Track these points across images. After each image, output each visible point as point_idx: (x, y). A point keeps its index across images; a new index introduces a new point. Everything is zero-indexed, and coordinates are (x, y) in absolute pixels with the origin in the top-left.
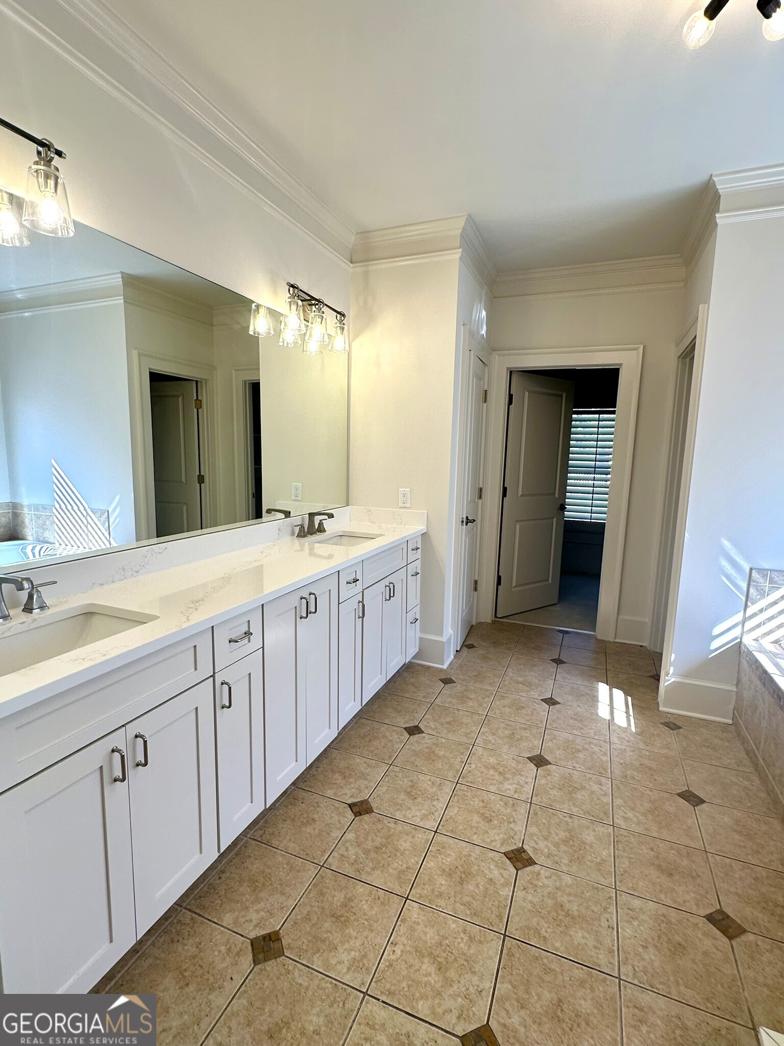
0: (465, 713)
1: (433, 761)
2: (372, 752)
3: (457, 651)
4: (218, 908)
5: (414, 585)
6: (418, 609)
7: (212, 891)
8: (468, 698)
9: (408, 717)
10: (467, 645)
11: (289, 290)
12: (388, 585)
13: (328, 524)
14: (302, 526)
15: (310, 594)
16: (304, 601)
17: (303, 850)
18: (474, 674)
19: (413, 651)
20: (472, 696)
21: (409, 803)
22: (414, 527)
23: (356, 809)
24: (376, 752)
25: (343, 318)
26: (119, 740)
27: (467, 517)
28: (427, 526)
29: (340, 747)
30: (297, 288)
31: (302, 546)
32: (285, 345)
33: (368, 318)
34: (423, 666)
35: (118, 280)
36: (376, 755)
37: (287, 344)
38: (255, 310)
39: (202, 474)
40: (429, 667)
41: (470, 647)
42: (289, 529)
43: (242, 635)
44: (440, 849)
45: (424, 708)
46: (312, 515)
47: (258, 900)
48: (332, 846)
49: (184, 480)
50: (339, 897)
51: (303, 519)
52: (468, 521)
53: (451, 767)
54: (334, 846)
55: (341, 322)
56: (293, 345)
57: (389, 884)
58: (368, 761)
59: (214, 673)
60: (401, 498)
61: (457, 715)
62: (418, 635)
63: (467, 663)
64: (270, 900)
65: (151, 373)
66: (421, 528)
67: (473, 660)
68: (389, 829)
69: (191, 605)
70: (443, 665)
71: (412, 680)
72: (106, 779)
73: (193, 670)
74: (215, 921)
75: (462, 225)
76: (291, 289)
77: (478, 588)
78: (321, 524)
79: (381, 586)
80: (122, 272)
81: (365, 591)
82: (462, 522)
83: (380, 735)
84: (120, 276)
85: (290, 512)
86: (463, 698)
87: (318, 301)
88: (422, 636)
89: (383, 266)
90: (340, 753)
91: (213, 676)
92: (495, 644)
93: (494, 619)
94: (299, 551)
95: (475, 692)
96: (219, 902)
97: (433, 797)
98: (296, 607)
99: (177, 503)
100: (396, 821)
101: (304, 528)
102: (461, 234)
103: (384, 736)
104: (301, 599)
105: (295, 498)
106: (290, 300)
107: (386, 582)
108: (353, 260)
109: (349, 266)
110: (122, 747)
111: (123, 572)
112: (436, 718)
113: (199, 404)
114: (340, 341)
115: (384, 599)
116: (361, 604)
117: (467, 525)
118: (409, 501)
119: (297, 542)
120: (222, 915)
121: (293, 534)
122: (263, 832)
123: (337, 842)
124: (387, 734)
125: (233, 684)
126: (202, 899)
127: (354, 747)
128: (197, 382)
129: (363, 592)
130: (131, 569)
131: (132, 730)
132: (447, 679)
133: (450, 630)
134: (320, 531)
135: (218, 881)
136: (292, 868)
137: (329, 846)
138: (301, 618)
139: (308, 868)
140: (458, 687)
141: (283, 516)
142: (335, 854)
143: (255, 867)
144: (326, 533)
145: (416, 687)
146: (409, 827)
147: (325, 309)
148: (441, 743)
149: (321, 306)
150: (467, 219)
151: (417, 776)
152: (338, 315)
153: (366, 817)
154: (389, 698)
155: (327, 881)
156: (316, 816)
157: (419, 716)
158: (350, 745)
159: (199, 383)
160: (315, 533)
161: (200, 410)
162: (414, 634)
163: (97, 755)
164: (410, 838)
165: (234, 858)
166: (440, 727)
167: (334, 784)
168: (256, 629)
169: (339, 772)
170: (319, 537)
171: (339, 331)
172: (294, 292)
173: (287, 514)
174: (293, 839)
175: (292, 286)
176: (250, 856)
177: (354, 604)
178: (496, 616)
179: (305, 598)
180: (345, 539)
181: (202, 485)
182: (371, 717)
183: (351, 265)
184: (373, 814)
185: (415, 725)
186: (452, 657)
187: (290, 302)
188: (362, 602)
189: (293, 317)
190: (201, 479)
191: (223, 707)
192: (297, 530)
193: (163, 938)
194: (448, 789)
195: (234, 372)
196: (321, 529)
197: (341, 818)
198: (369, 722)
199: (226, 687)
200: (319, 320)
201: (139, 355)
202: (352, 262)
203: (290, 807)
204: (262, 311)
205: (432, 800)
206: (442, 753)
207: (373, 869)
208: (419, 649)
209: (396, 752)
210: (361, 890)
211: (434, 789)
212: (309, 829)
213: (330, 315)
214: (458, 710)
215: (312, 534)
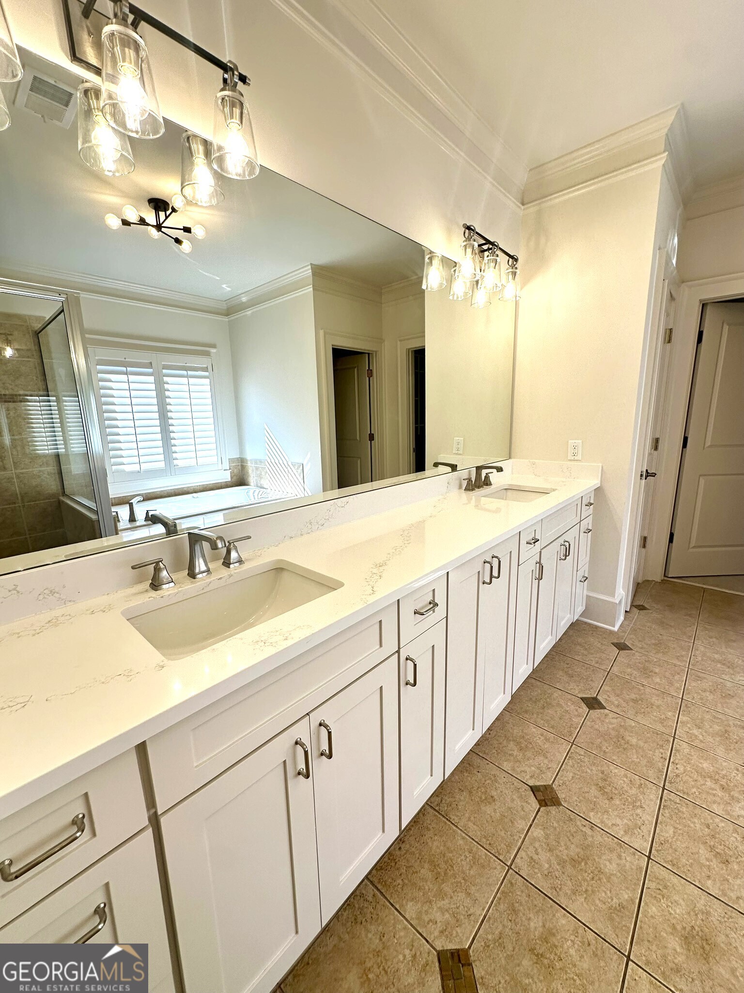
0: (653, 690)
1: (624, 749)
2: (547, 721)
3: (626, 611)
4: (400, 890)
5: (585, 541)
6: (586, 567)
7: (393, 864)
8: (652, 671)
9: (582, 685)
10: (637, 606)
11: (464, 233)
12: (563, 543)
13: (494, 477)
14: (470, 480)
15: (493, 557)
16: (488, 566)
17: (485, 837)
18: (654, 642)
19: (580, 609)
20: (657, 670)
21: (604, 803)
22: (587, 483)
23: (540, 795)
24: (552, 723)
25: (515, 263)
26: (302, 732)
27: (647, 470)
28: (601, 481)
29: (512, 709)
30: (473, 230)
31: (469, 500)
32: (455, 298)
33: (540, 259)
34: (590, 624)
35: (309, 272)
36: (553, 727)
37: (458, 298)
38: (428, 263)
39: (372, 432)
40: (597, 627)
41: (641, 608)
42: (457, 482)
43: (426, 606)
44: (661, 888)
45: (601, 675)
46: (479, 469)
47: (441, 894)
48: (517, 841)
49: (358, 438)
50: (536, 924)
51: (470, 472)
52: (648, 474)
53: (651, 764)
54: (520, 841)
55: (513, 266)
56: (463, 298)
57: (600, 925)
58: (545, 733)
59: (399, 648)
60: (571, 450)
61: (642, 691)
62: (585, 592)
63: (642, 628)
64: (455, 898)
65: (333, 348)
66: (595, 482)
67: (649, 624)
68: (585, 835)
69: (375, 571)
70: (614, 627)
71: (580, 640)
72: (291, 772)
73: (378, 646)
74: (397, 907)
75: (670, 122)
76: (467, 231)
77: (647, 545)
78: (487, 477)
79: (556, 546)
80: (311, 264)
81: (542, 551)
82: (641, 475)
83: (554, 703)
84: (310, 267)
85: (456, 466)
86: (646, 672)
87: (492, 244)
88: (588, 594)
89: (557, 201)
90: (512, 716)
91: (398, 652)
92: (671, 607)
93: (663, 578)
94: (467, 504)
95: (659, 666)
96: (400, 881)
97: (635, 802)
98: (479, 572)
99: (353, 457)
100: (593, 826)
101: (472, 481)
102: (667, 135)
103: (559, 705)
104: (484, 563)
105: (456, 452)
106: (465, 243)
107: (561, 541)
108: (526, 201)
109: (519, 207)
110: (306, 741)
111: (310, 526)
112: (618, 692)
113: (370, 373)
114: (511, 287)
115: (559, 558)
116: (538, 564)
117: (646, 479)
118: (580, 452)
119: (465, 495)
120: (404, 902)
121: (460, 487)
122: (440, 799)
123: (523, 836)
124: (562, 702)
125: (416, 658)
126: (383, 871)
127: (526, 712)
128: (369, 354)
129: (540, 552)
130: (317, 523)
131: (316, 718)
132: (620, 643)
133: (621, 590)
134: (487, 485)
135: (398, 853)
136: (475, 860)
137: (514, 839)
138: (483, 583)
139: (494, 866)
140: (637, 656)
141: (449, 469)
142: (522, 853)
143: (436, 845)
144: (492, 487)
145: (586, 649)
146: (610, 840)
147: (499, 252)
148: (630, 726)
149: (495, 250)
150: (678, 112)
151: (608, 767)
152: (511, 260)
153: (553, 810)
154: (557, 658)
155: (518, 893)
156: (494, 793)
157: (597, 685)
158: (522, 708)
159: (370, 355)
160: (482, 486)
161: (371, 378)
162: (582, 591)
163: (281, 748)
164: (614, 856)
165: (412, 826)
166: (624, 704)
167: (510, 755)
168: (440, 599)
169: (513, 740)
170: (486, 490)
171: (511, 277)
172: (470, 234)
173: (454, 468)
174: (472, 818)
175: (469, 228)
176: (428, 829)
177: (531, 566)
178: (665, 576)
179: (488, 562)
180: (509, 493)
181: (372, 442)
182: (540, 677)
183: (523, 207)
184: (561, 807)
185: (593, 696)
186: (622, 618)
187: (465, 246)
188: (540, 563)
189: (467, 262)
190: (371, 437)
191: (407, 684)
192: (465, 484)
193: (347, 911)
194: (652, 797)
195: (399, 342)
196: (487, 483)
197: (524, 804)
198: (539, 683)
199: (410, 664)
200: (492, 265)
201: (325, 333)
202: (523, 204)
203: (466, 774)
204: (436, 262)
205: (635, 807)
206: (634, 741)
207: (574, 892)
208: (586, 607)
209: (576, 728)
210: (564, 922)
211: (634, 791)
212: (488, 809)
213: (502, 258)
214: (643, 686)
215: (479, 487)
